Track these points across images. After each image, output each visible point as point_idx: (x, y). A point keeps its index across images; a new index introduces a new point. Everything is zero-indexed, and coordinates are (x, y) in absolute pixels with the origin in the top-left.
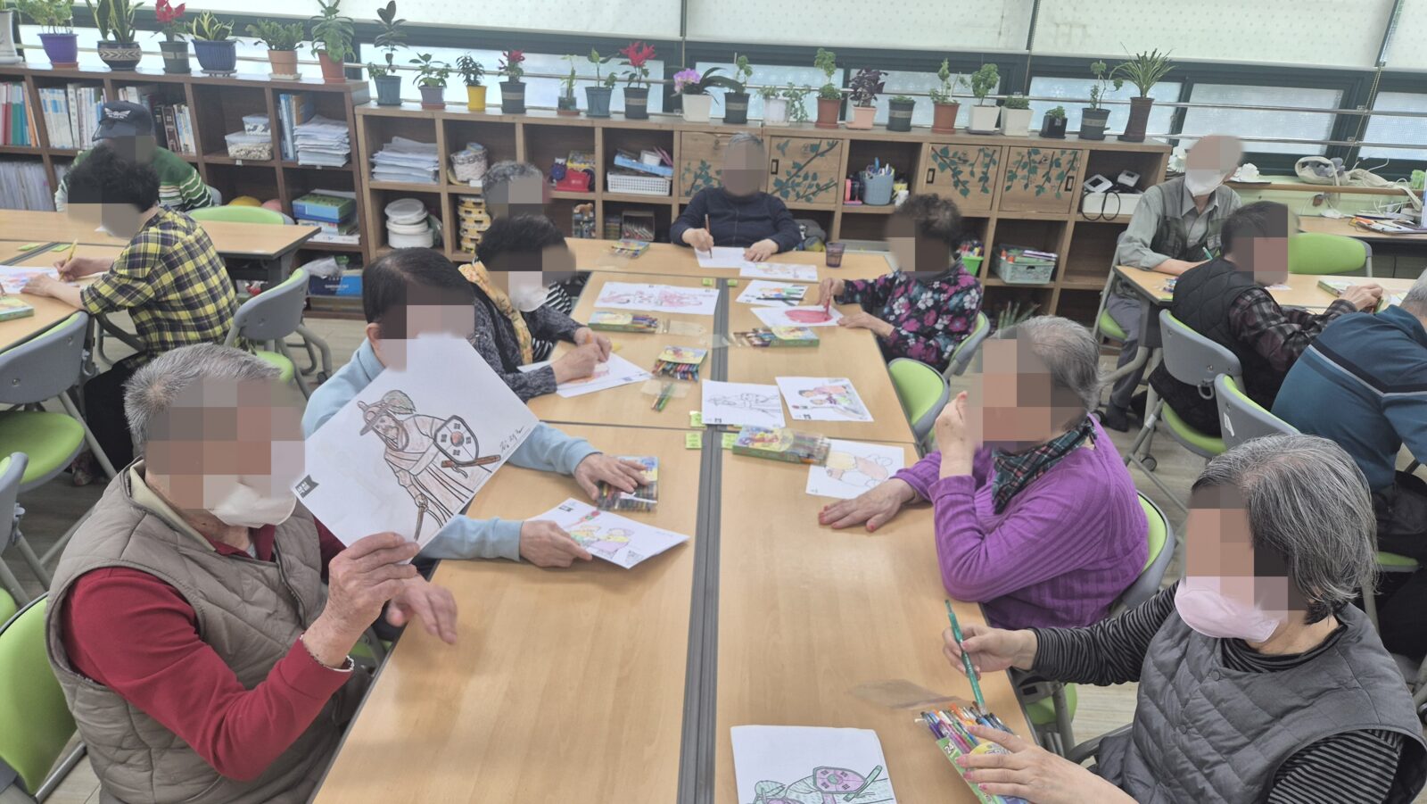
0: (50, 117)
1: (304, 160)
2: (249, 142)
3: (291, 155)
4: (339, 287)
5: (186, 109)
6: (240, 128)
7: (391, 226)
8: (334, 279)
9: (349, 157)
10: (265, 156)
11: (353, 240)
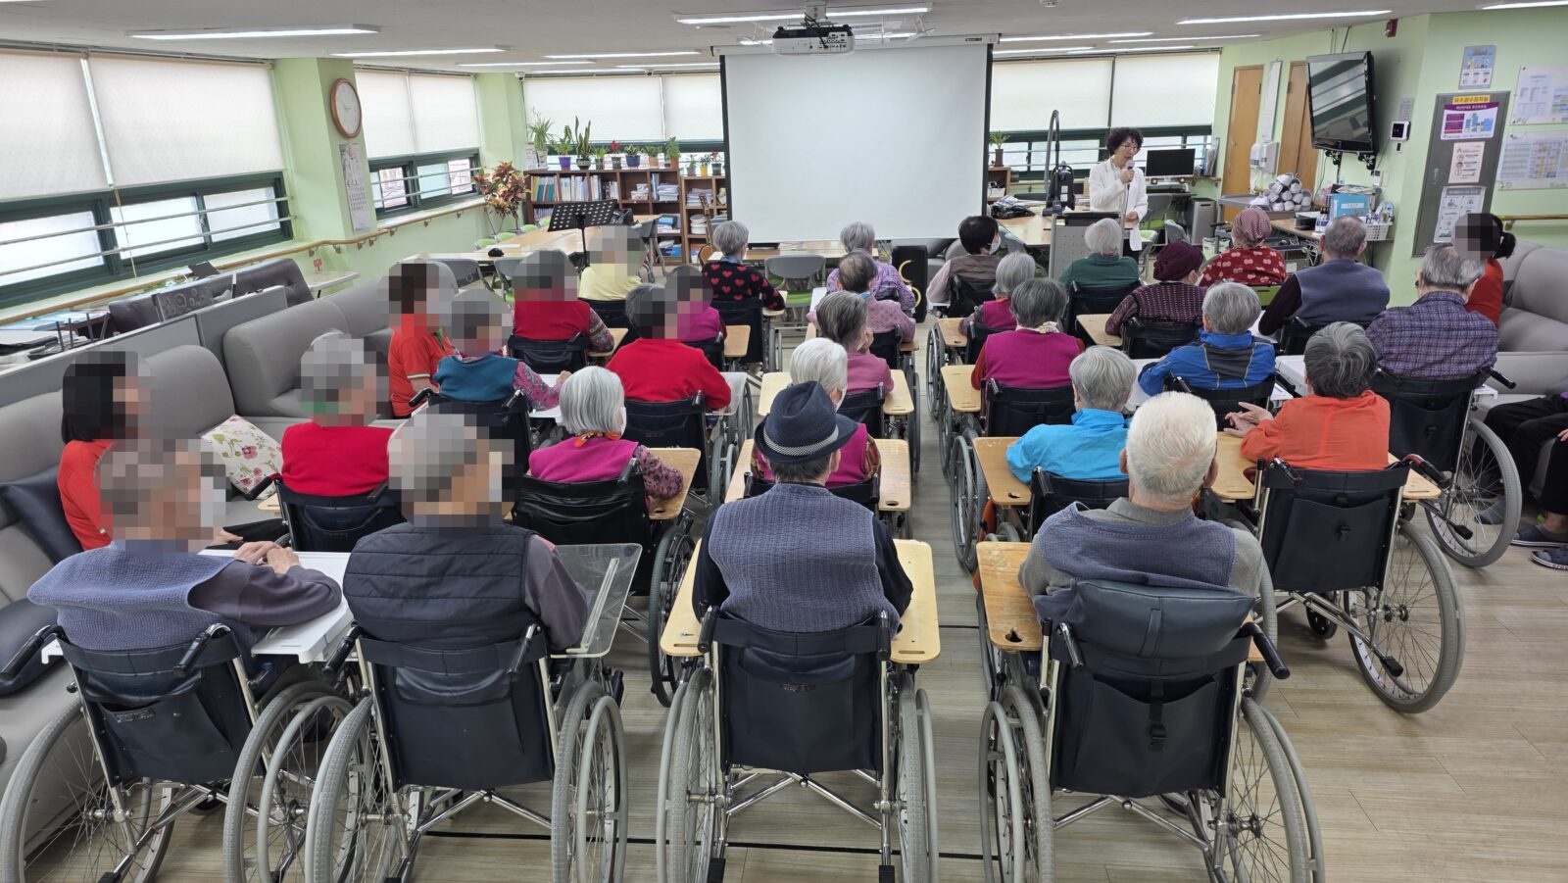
0: (563, 188)
1: (662, 199)
2: (639, 194)
3: (655, 197)
4: (671, 252)
5: (616, 183)
6: (636, 189)
7: (692, 225)
8: (670, 249)
9: (678, 197)
10: (646, 199)
11: (678, 231)
